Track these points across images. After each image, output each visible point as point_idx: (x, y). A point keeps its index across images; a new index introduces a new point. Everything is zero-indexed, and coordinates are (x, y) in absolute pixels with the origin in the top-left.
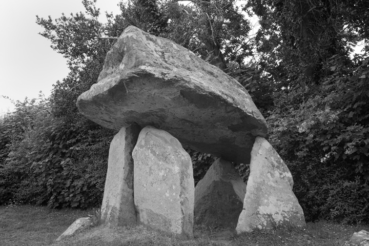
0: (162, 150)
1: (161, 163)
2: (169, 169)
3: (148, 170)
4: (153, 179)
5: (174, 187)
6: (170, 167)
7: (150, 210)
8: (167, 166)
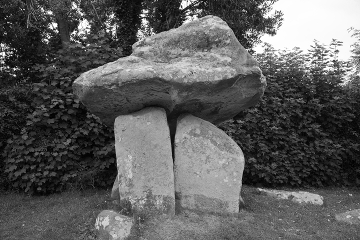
0: (224, 140)
1: (223, 153)
2: (233, 158)
3: (204, 158)
4: (211, 167)
5: (235, 174)
6: (234, 157)
7: (202, 195)
8: (232, 156)
